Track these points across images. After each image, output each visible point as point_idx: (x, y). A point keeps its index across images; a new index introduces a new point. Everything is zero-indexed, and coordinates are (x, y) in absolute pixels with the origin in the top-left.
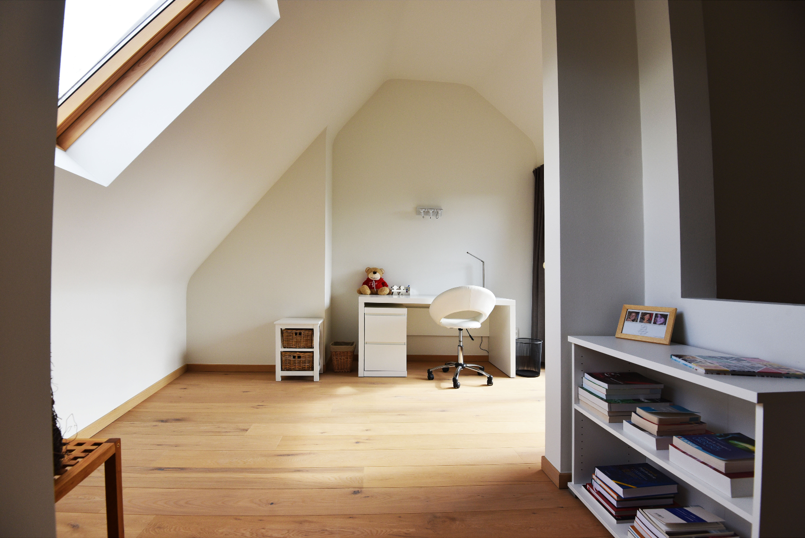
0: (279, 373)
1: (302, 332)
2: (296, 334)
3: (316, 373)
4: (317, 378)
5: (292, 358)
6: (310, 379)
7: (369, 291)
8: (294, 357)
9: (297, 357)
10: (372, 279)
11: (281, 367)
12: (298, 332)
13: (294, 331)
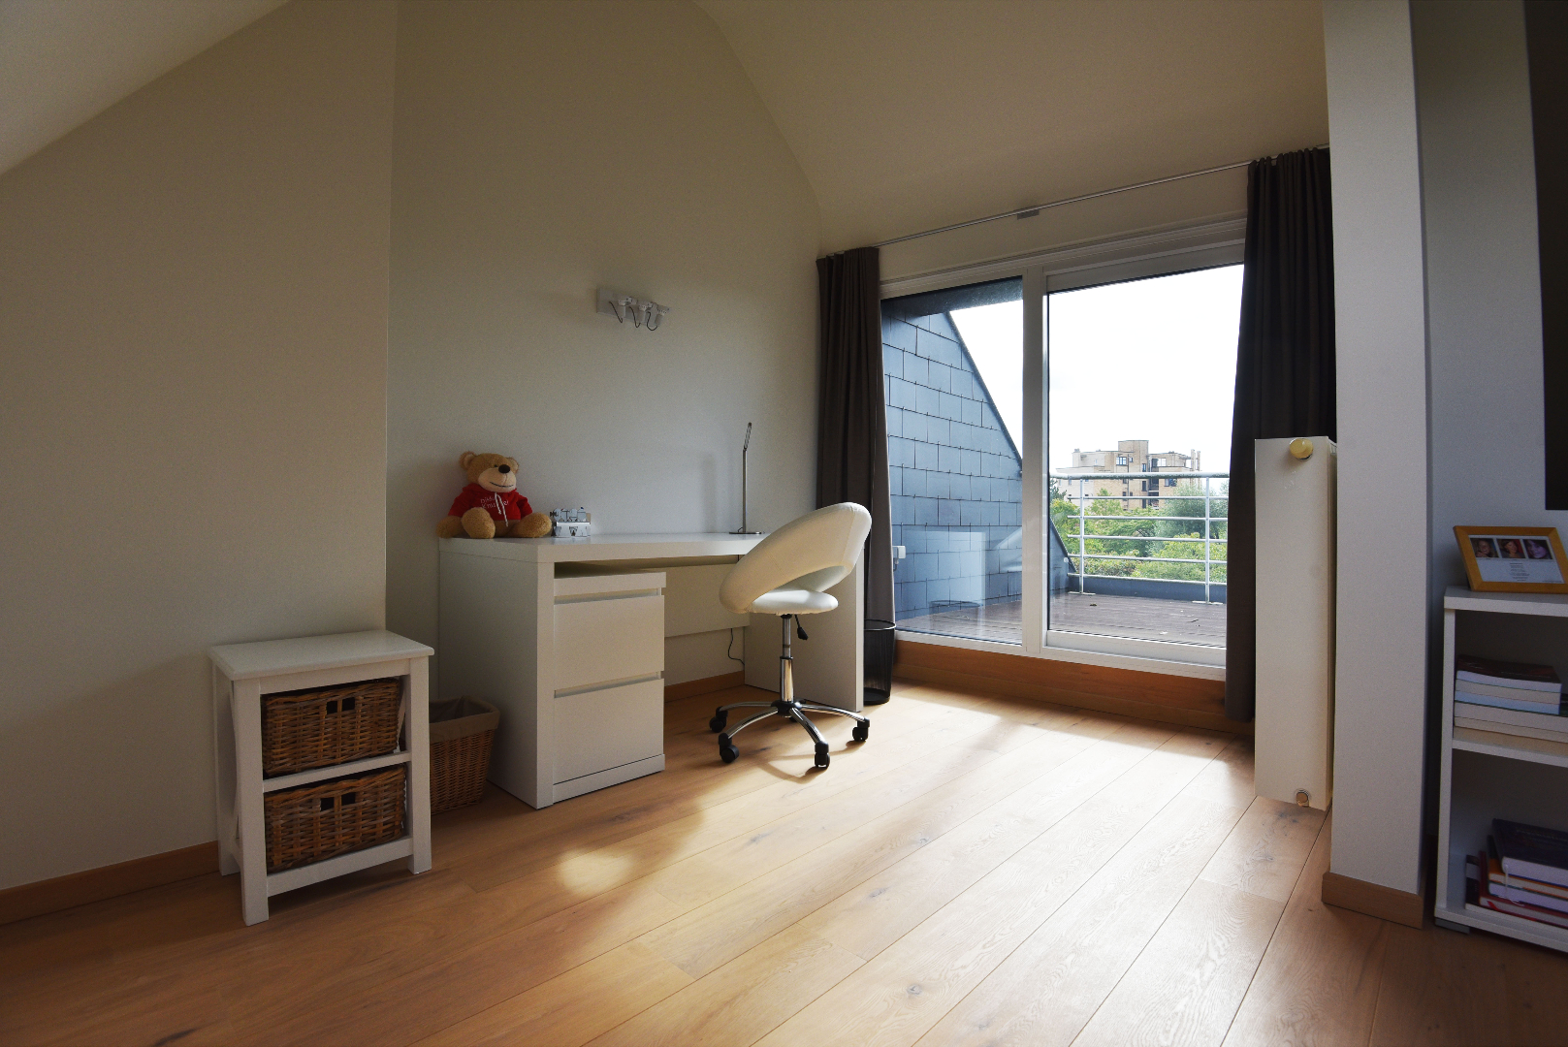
0: (260, 886)
1: (360, 695)
2: (332, 707)
3: (419, 844)
4: (423, 862)
5: (317, 810)
6: (398, 873)
7: (491, 527)
8: (327, 803)
9: (337, 802)
10: (492, 488)
11: (268, 858)
12: (342, 699)
13: (324, 699)
